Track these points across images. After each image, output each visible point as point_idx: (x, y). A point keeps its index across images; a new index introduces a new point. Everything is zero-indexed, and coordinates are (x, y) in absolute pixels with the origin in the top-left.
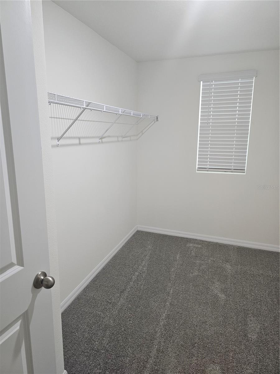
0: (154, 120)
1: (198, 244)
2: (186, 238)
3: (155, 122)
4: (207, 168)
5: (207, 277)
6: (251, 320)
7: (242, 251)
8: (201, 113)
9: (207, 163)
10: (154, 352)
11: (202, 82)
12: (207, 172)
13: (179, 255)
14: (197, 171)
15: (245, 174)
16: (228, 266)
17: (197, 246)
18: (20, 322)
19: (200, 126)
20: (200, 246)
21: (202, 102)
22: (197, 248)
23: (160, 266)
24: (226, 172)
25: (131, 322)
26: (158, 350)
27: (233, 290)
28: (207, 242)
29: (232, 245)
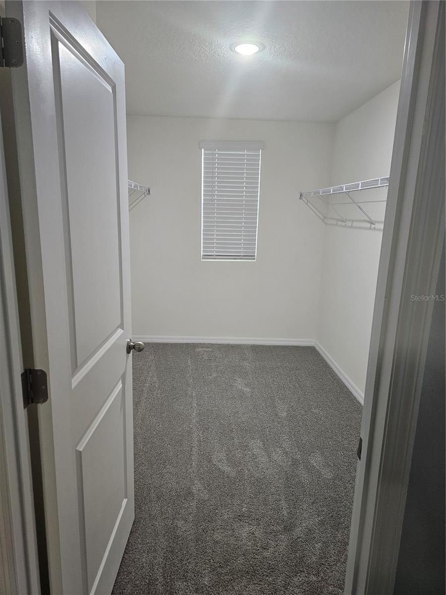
0: (145, 193)
1: (207, 347)
2: (192, 344)
3: (145, 196)
4: (214, 255)
5: (227, 377)
6: (278, 403)
7: (257, 349)
8: (204, 187)
9: (214, 249)
10: (195, 443)
11: (203, 149)
12: (214, 260)
13: (189, 360)
14: (202, 260)
15: (255, 261)
16: (246, 364)
17: (207, 350)
18: (121, 381)
19: (204, 203)
20: (210, 350)
21: (204, 174)
22: (207, 351)
23: (172, 374)
24: (235, 259)
25: (161, 426)
26: (199, 441)
27: (256, 383)
28: (217, 344)
29: (245, 345)
